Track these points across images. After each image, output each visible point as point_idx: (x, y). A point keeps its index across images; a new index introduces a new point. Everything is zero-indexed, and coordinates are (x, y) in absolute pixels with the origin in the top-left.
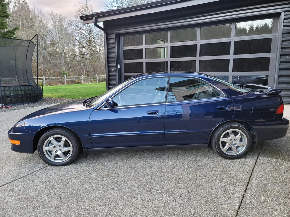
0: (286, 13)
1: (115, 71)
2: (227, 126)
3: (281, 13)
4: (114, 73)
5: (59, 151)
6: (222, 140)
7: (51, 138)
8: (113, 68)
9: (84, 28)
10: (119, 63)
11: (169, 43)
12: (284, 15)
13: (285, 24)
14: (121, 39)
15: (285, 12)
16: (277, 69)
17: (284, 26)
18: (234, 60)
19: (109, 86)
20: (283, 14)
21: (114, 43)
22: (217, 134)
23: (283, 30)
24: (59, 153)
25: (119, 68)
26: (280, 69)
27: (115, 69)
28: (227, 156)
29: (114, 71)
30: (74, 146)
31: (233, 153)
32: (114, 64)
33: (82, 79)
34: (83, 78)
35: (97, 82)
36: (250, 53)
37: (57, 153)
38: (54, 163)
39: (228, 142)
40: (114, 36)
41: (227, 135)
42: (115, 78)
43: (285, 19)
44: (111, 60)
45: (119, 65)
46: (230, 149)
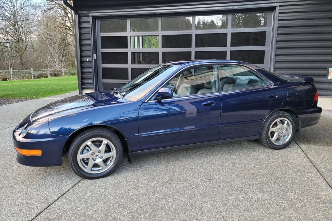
0: (281, 8)
1: (91, 62)
2: (276, 115)
3: (276, 7)
4: (89, 65)
5: (98, 158)
6: (271, 130)
7: (89, 143)
8: (87, 58)
9: (6, 8)
10: (95, 52)
11: (160, 31)
12: (279, 9)
13: (280, 18)
14: (98, 23)
15: (280, 6)
16: (272, 61)
17: (279, 20)
18: (231, 51)
19: (82, 81)
20: (277, 9)
21: (89, 28)
22: (267, 124)
23: (278, 24)
24: (99, 161)
25: (95, 58)
26: (275, 62)
27: (90, 59)
28: (276, 147)
29: (89, 62)
30: (118, 149)
31: (280, 143)
32: (89, 53)
33: (10, 75)
34: (11, 73)
35: (33, 78)
36: (249, 45)
37: (96, 162)
38: (90, 176)
39: (276, 132)
40: (90, 19)
41: (276, 124)
42: (91, 70)
43: (280, 13)
44: (85, 48)
45: (95, 55)
46: (278, 139)
